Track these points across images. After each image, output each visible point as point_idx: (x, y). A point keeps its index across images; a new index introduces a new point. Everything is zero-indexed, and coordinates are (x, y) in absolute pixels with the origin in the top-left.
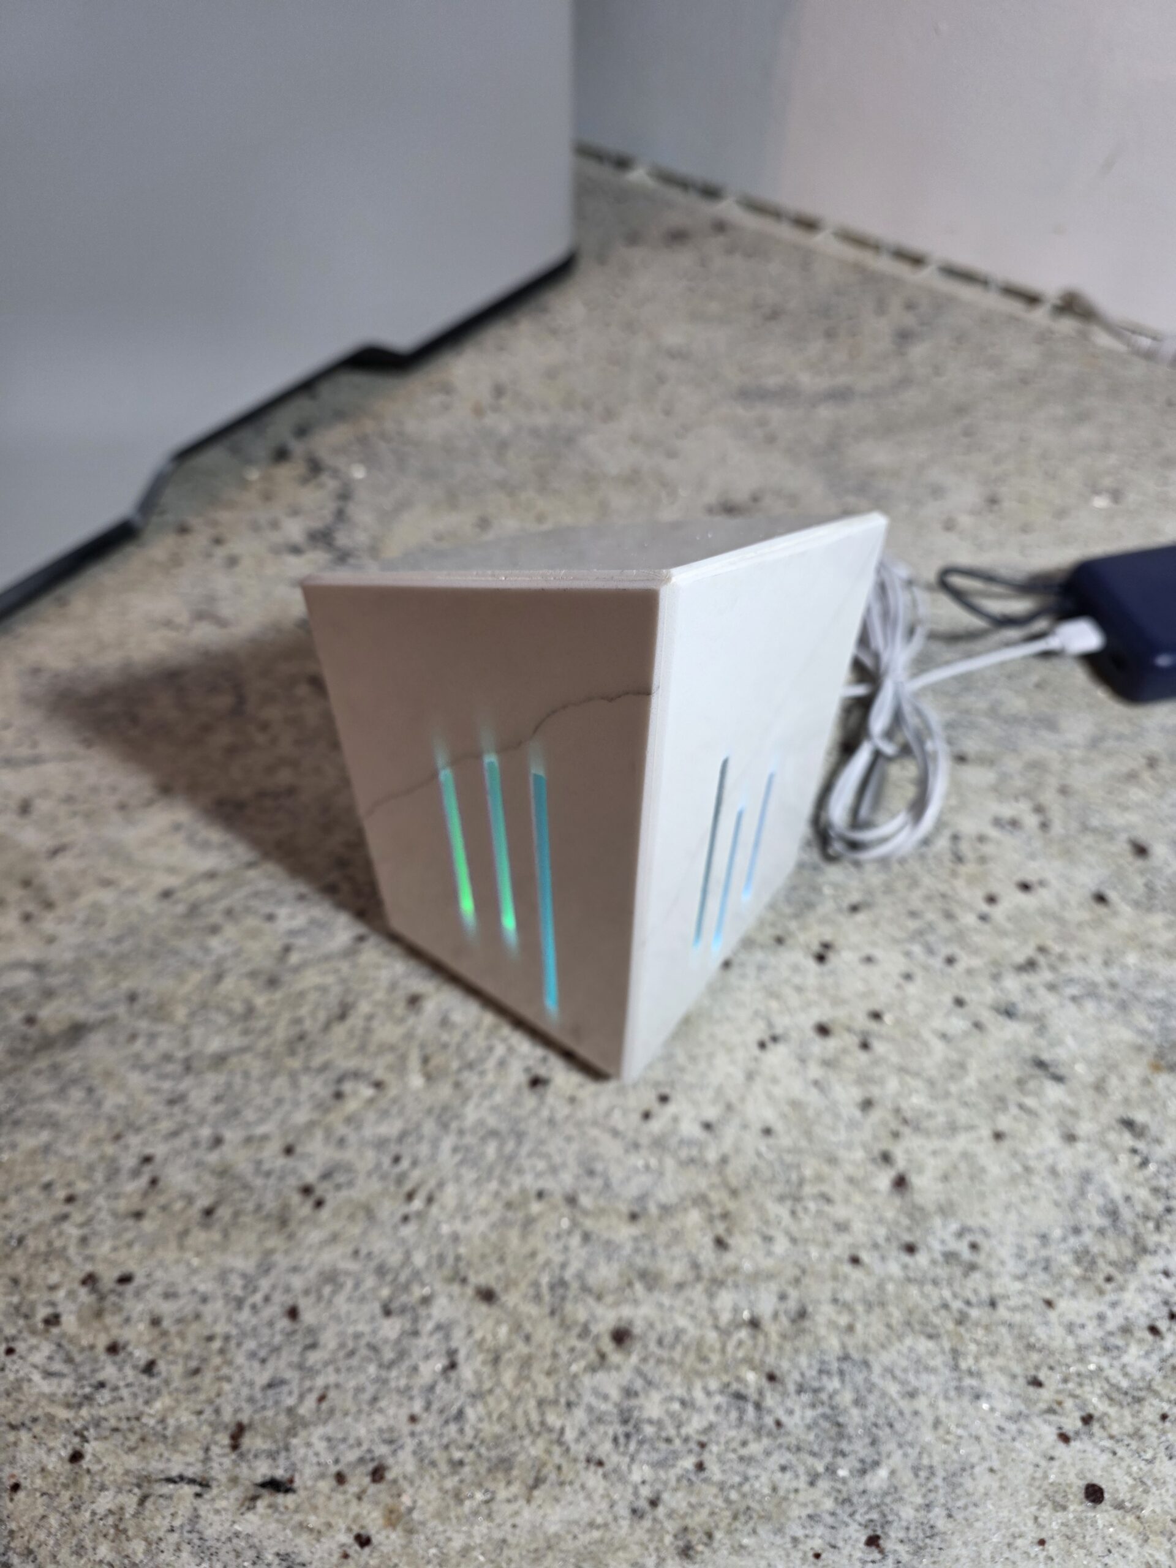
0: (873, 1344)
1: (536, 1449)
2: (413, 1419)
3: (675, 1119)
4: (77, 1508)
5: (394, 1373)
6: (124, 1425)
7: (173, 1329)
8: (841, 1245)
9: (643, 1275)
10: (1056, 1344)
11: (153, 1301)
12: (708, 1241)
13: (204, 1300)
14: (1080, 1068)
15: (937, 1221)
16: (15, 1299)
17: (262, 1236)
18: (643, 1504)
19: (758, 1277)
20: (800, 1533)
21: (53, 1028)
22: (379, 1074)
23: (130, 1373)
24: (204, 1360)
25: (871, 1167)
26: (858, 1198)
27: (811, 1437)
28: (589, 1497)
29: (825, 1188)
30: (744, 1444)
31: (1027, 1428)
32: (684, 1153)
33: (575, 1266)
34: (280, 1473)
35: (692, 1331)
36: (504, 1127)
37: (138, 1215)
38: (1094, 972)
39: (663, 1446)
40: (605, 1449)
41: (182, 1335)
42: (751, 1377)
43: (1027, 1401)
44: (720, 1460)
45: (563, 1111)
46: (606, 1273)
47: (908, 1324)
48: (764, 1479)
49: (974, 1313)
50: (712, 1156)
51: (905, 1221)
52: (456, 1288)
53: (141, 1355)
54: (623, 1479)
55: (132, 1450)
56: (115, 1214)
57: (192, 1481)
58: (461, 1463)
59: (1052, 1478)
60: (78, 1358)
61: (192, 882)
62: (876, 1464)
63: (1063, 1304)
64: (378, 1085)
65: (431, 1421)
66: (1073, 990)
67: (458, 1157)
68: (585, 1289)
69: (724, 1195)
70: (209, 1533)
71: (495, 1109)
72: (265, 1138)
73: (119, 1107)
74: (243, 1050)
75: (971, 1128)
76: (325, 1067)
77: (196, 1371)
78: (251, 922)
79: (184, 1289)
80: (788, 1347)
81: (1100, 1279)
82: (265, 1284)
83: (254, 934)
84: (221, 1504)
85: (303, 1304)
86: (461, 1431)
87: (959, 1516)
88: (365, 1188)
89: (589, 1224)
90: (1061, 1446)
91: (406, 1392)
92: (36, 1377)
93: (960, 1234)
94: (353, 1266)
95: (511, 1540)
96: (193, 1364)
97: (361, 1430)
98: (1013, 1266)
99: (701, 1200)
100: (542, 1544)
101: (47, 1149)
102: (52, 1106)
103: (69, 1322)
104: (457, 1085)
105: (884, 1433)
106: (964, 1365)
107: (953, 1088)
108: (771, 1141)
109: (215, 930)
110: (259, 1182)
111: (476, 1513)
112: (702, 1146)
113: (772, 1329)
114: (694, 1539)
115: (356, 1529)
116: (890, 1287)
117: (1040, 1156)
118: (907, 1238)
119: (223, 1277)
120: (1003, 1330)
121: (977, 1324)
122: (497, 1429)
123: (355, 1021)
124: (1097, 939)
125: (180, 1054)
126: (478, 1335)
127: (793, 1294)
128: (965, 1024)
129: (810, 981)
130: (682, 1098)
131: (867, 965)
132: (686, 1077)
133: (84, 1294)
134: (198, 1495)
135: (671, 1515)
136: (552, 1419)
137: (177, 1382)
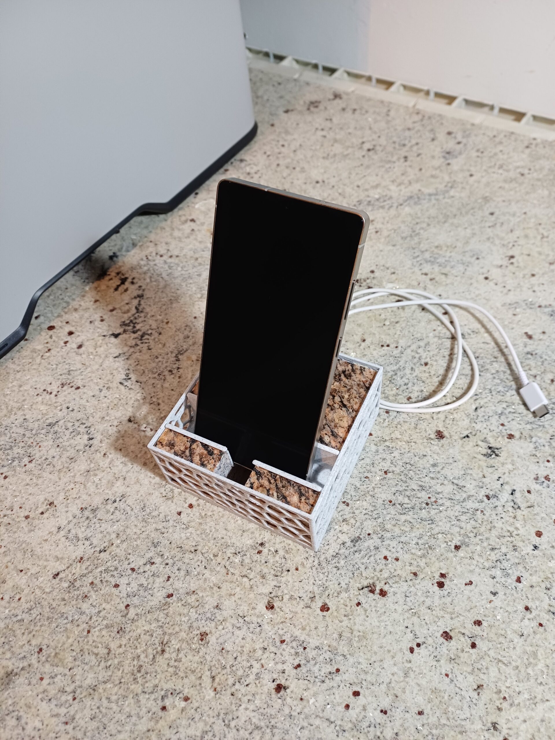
3: (364, 709)
22: (186, 692)
25: (487, 735)
36: (263, 723)
45: (298, 707)
50: (389, 734)
76: (154, 690)
108: (424, 719)
112: (382, 726)
123: (170, 654)
128: (535, 624)
129: (437, 601)
130: (367, 692)
131: (468, 587)
132: (369, 678)
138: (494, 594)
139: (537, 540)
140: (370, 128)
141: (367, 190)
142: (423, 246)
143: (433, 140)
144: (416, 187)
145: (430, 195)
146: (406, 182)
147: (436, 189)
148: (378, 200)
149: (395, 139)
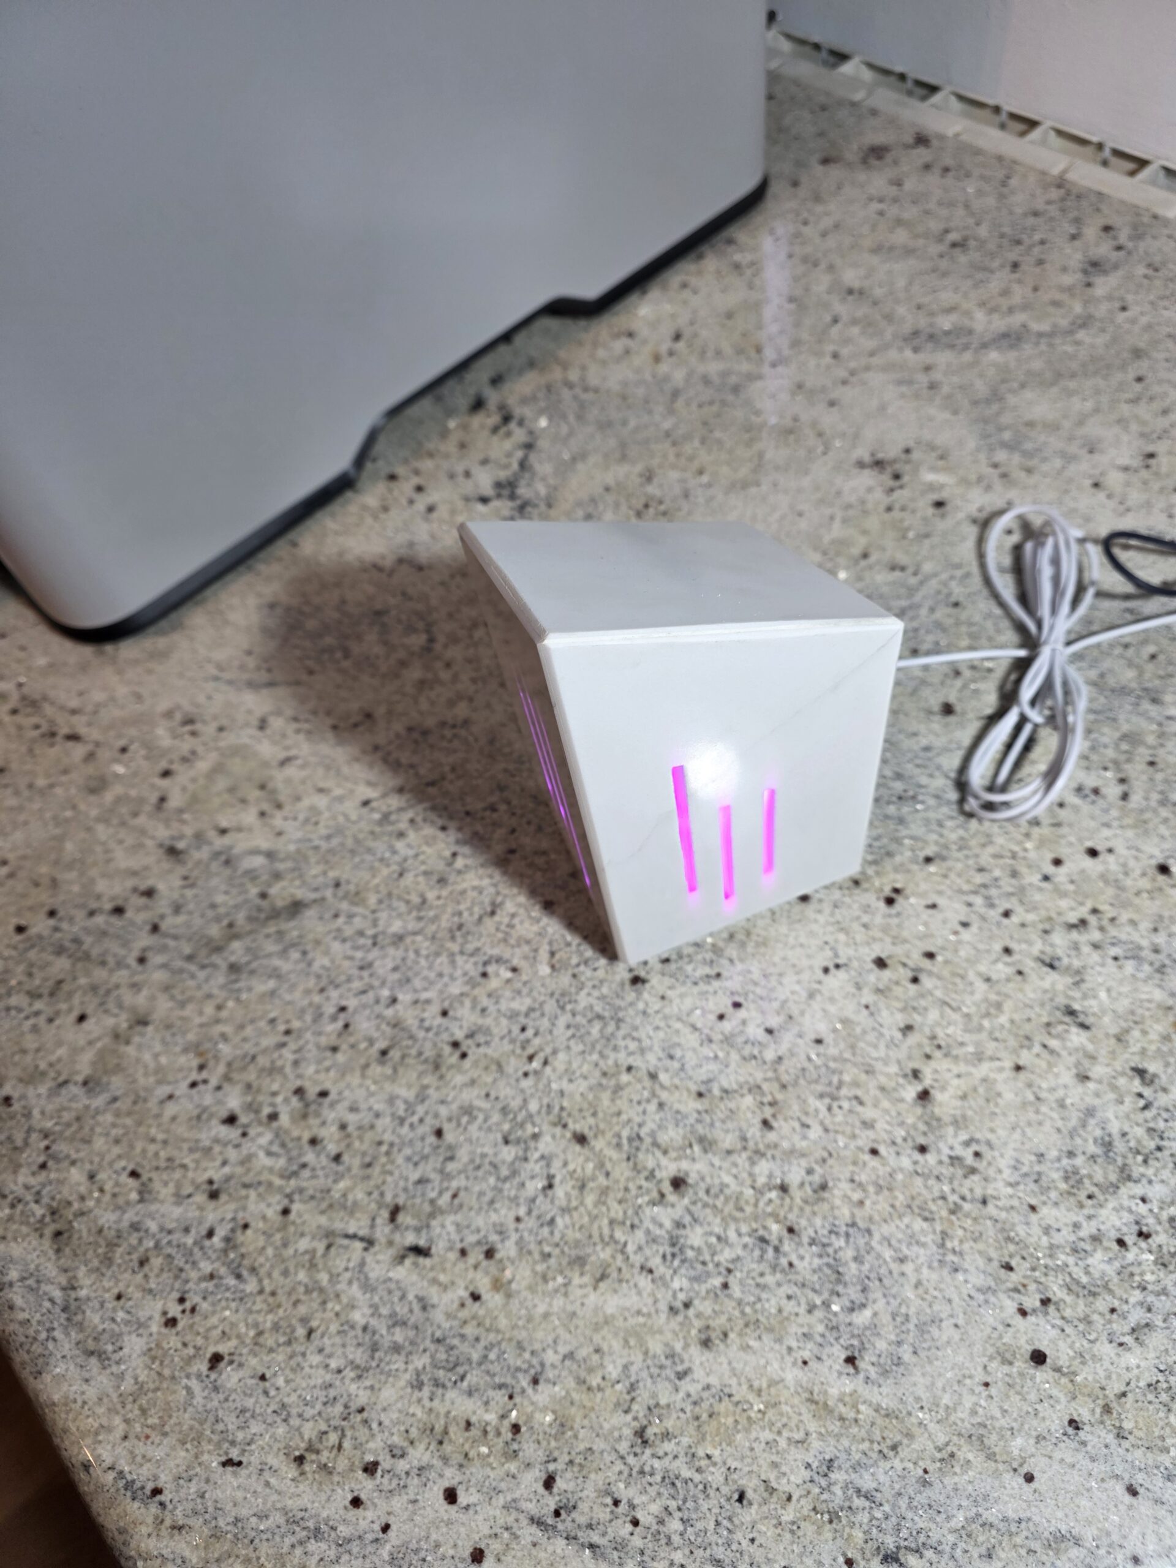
0: (877, 1218)
1: (605, 1254)
2: (518, 1219)
3: (744, 1022)
4: (285, 1245)
5: (507, 1185)
6: (318, 1195)
7: (355, 1134)
8: (865, 1138)
9: (701, 1140)
10: (1033, 1240)
11: (340, 1112)
12: (757, 1121)
13: (377, 1115)
14: (1107, 1020)
15: (950, 1130)
16: (249, 1099)
17: (421, 1075)
18: (678, 1304)
19: (792, 1154)
20: (794, 1344)
21: (280, 903)
22: (515, 962)
23: (324, 1160)
24: (375, 1158)
25: (901, 1081)
26: (885, 1104)
27: (815, 1278)
28: (639, 1293)
29: (859, 1093)
30: (762, 1275)
31: (992, 1299)
32: (747, 1050)
33: (650, 1126)
34: (422, 1243)
35: (734, 1187)
36: (607, 1013)
37: (334, 1049)
38: (1141, 936)
39: (699, 1267)
40: (655, 1262)
41: (361, 1138)
42: (775, 1227)
43: (998, 1280)
44: (741, 1283)
45: (656, 1005)
46: (672, 1135)
47: (909, 1207)
48: (773, 1302)
49: (967, 1206)
50: (770, 1055)
51: (922, 1127)
52: (558, 1130)
53: (332, 1148)
54: (666, 1285)
55: (323, 1212)
56: (318, 1046)
57: (362, 1239)
58: (549, 1255)
59: (1006, 1339)
60: (290, 1145)
61: (385, 794)
62: (863, 1306)
63: (1044, 1211)
64: (515, 970)
65: (530, 1223)
66: (1114, 951)
67: (570, 1033)
68: (655, 1144)
69: (776, 1086)
70: (373, 1275)
71: (602, 998)
72: (428, 1002)
73: (323, 967)
74: (416, 933)
75: (995, 1059)
76: (476, 952)
77: (369, 1165)
78: (428, 831)
79: (363, 1106)
80: (808, 1209)
81: (1083, 1195)
82: (420, 1110)
83: (430, 841)
84: (380, 1257)
85: (447, 1127)
86: (552, 1233)
87: (923, 1354)
88: (498, 1048)
89: (664, 1095)
90: (1019, 1317)
91: (515, 1200)
92: (261, 1154)
93: (967, 1144)
94: (484, 1105)
95: (580, 1313)
96: (367, 1159)
97: (480, 1221)
98: (1007, 1174)
99: (756, 1089)
100: (601, 1319)
101: (273, 993)
102: (277, 962)
103: (284, 1119)
104: (576, 977)
105: (874, 1285)
106: (949, 1245)
107: (986, 1023)
108: (821, 1049)
109: (401, 835)
110: (421, 1034)
111: (556, 1291)
112: (763, 1046)
113: (797, 1194)
114: (713, 1335)
115: (471, 1289)
116: (900, 1177)
117: (1052, 1090)
118: (922, 1140)
119: (391, 1100)
120: (989, 1223)
121: (967, 1215)
122: (578, 1235)
123: (501, 918)
125: (370, 932)
126: (571, 1167)
127: (819, 1170)
128: (1010, 971)
129: (878, 920)
130: (752, 1006)
131: (931, 912)
132: (758, 991)
133: (295, 1101)
134: (366, 1249)
135: (698, 1315)
136: (619, 1235)
137: (355, 1170)
138: (965, 925)
139: (1050, 869)
140: (967, 206)
141: (932, 314)
142: (1006, 419)
143: (1074, 237)
144: (1019, 318)
145: (1040, 335)
146: (1004, 308)
147: (1055, 326)
148: (947, 333)
149: (1006, 230)
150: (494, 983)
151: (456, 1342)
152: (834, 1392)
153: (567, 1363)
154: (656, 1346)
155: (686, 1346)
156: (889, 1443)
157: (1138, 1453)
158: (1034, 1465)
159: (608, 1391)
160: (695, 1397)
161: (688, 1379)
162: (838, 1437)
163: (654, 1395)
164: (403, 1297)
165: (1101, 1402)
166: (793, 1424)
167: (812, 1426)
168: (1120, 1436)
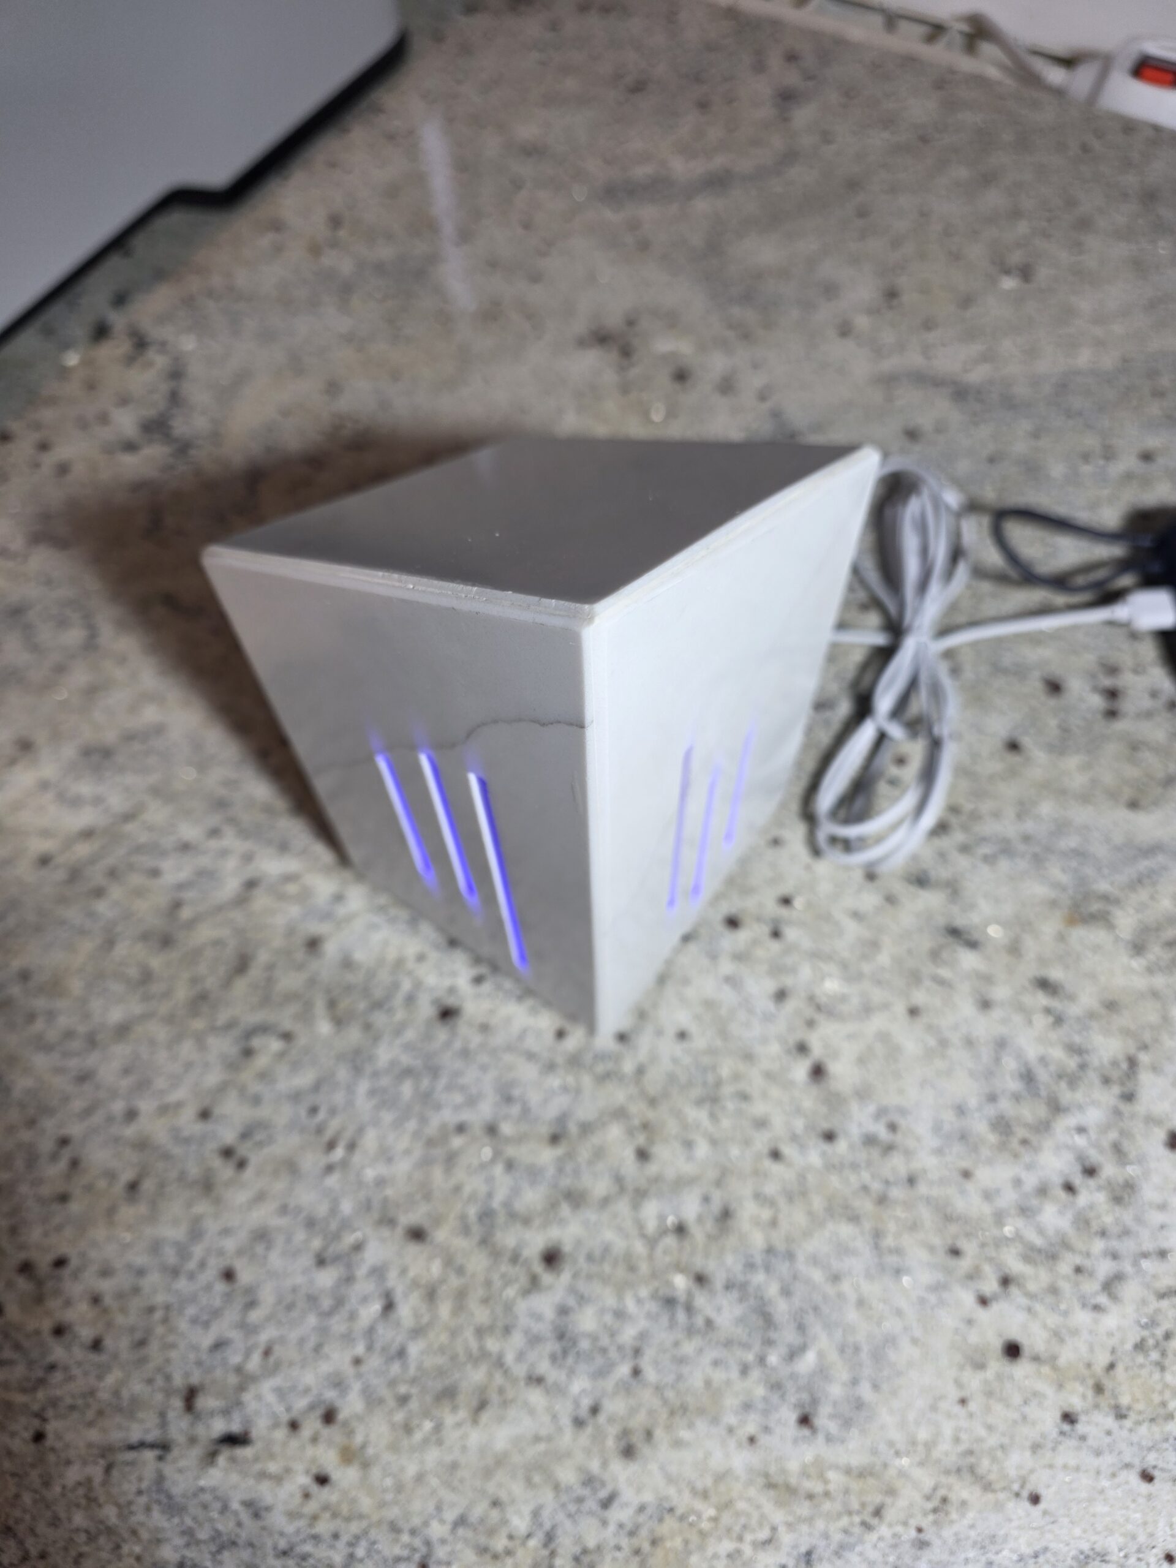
0: (796, 1234)
1: (477, 1375)
2: (357, 1361)
4: (47, 1484)
5: (334, 1320)
6: (80, 1402)
7: (114, 1306)
8: (761, 1142)
9: (568, 1195)
10: (973, 1212)
11: (89, 1281)
12: (628, 1154)
13: (141, 1272)
14: (994, 932)
15: (855, 1106)
17: (189, 1205)
18: (584, 1413)
19: (681, 1183)
20: (734, 1421)
23: (78, 1353)
24: (148, 1331)
26: (775, 1092)
27: (741, 1330)
28: (532, 1413)
29: (742, 1086)
30: (677, 1344)
31: (946, 1296)
32: (600, 1068)
33: (501, 1194)
34: (235, 1427)
35: (619, 1245)
36: (418, 1063)
37: (63, 1198)
38: (1008, 828)
39: (599, 1357)
40: (544, 1367)
41: (123, 1310)
42: (679, 1280)
43: (947, 1271)
44: (656, 1363)
46: (532, 1197)
47: (829, 1210)
48: (698, 1374)
49: (894, 1192)
50: (628, 1067)
51: (823, 1109)
52: (386, 1232)
53: (86, 1333)
54: (563, 1393)
55: (90, 1424)
56: (41, 1200)
57: (152, 1446)
58: (407, 1397)
59: (972, 1340)
60: (26, 1344)
61: (69, 842)
62: (804, 1348)
63: (979, 1173)
64: (287, 1037)
65: (374, 1362)
66: (986, 850)
67: (375, 1100)
68: (513, 1216)
69: (642, 1105)
70: (177, 1491)
71: (408, 1047)
72: (179, 1105)
73: (28, 1091)
74: (146, 1017)
75: (886, 1006)
76: (230, 1025)
77: (142, 1343)
78: (136, 879)
79: (119, 1265)
80: (714, 1247)
81: (1015, 1143)
82: (198, 1251)
83: (139, 893)
84: (182, 1463)
85: (238, 1265)
86: (405, 1367)
87: (884, 1386)
88: (285, 1144)
89: (511, 1151)
90: (979, 1308)
91: (348, 1338)
93: (878, 1116)
94: (283, 1222)
95: (462, 1461)
96: (138, 1335)
97: (308, 1378)
98: (931, 1141)
99: (620, 1114)
100: (491, 1461)
103: (13, 1311)
104: (368, 1027)
105: (810, 1319)
106: (884, 1244)
107: (866, 968)
109: (99, 893)
110: (177, 1151)
111: (426, 1441)
112: (617, 1058)
113: (698, 1234)
114: (635, 1439)
115: (314, 1470)
116: (810, 1178)
117: (955, 1027)
118: (825, 1126)
119: (155, 1248)
120: (922, 1206)
121: (896, 1203)
122: (439, 1360)
123: (255, 972)
124: (1010, 791)
125: (82, 1029)
126: (411, 1274)
127: (716, 1195)
128: (879, 899)
133: (23, 1284)
134: (160, 1458)
135: (611, 1420)
136: (492, 1345)
137: (125, 1355)
141: (624, 166)
142: (730, 273)
143: (758, 70)
145: (746, 177)
147: (758, 166)
148: (646, 185)
150: (261, 1061)
151: (308, 1548)
152: (793, 1466)
153: (461, 1531)
154: (567, 1475)
155: (605, 1464)
156: (870, 1509)
157: (1143, 1430)
158: (1039, 1482)
159: (520, 1553)
160: (629, 1526)
161: (616, 1504)
162: (810, 1520)
163: (578, 1540)
164: (225, 1509)
165: (1090, 1382)
166: (754, 1522)
167: (778, 1517)
168: (1120, 1415)
